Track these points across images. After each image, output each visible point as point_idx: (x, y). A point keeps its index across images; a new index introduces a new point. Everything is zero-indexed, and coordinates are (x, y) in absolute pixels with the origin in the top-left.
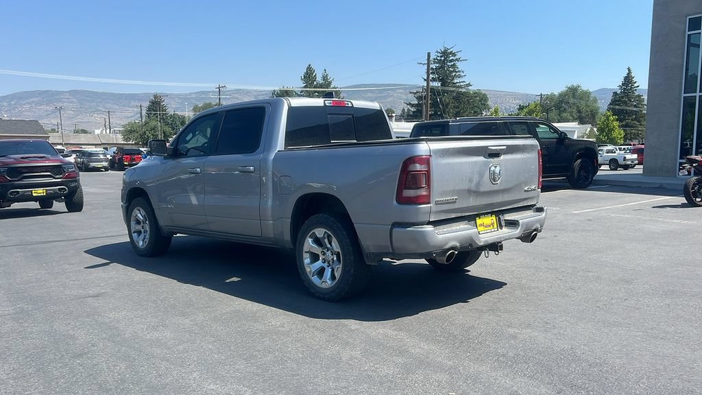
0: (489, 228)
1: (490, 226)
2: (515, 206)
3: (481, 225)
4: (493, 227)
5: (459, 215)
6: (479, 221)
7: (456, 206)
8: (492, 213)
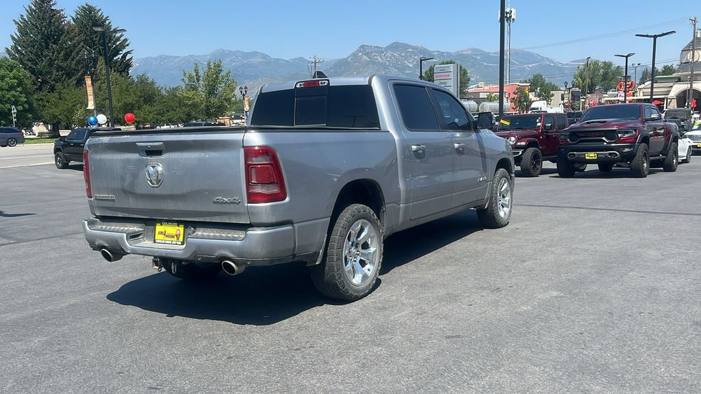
0: (173, 239)
1: (173, 237)
2: (208, 220)
3: (161, 233)
4: (178, 238)
5: (127, 215)
6: (159, 228)
7: (117, 205)
8: (179, 223)
